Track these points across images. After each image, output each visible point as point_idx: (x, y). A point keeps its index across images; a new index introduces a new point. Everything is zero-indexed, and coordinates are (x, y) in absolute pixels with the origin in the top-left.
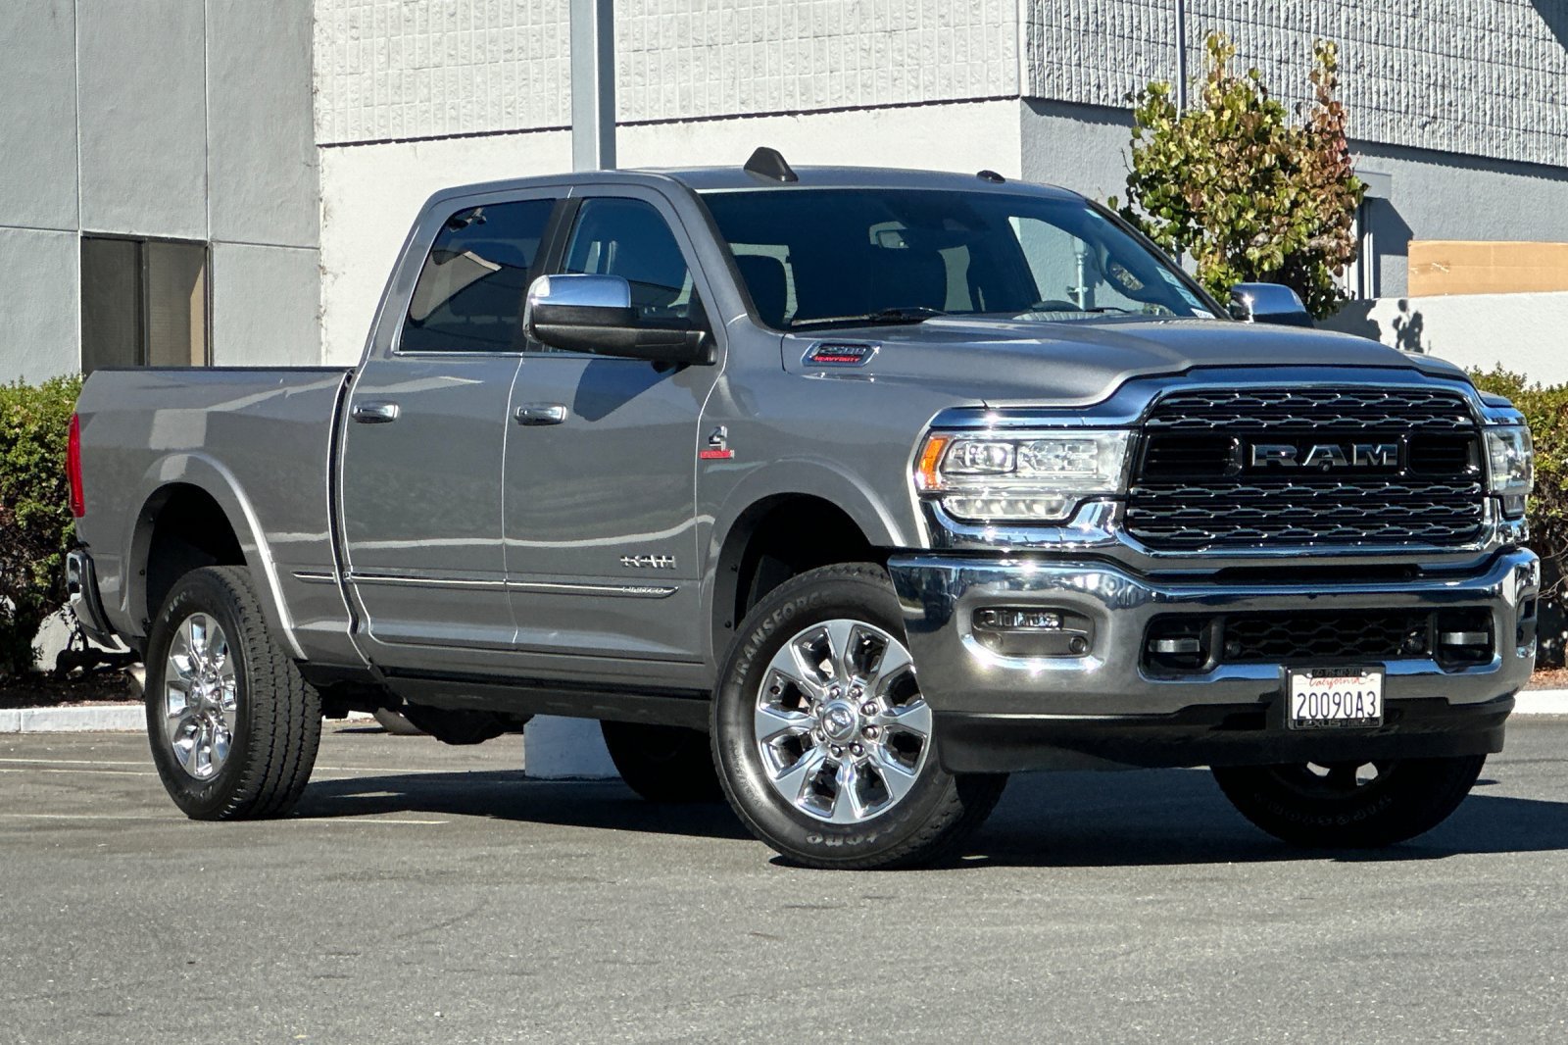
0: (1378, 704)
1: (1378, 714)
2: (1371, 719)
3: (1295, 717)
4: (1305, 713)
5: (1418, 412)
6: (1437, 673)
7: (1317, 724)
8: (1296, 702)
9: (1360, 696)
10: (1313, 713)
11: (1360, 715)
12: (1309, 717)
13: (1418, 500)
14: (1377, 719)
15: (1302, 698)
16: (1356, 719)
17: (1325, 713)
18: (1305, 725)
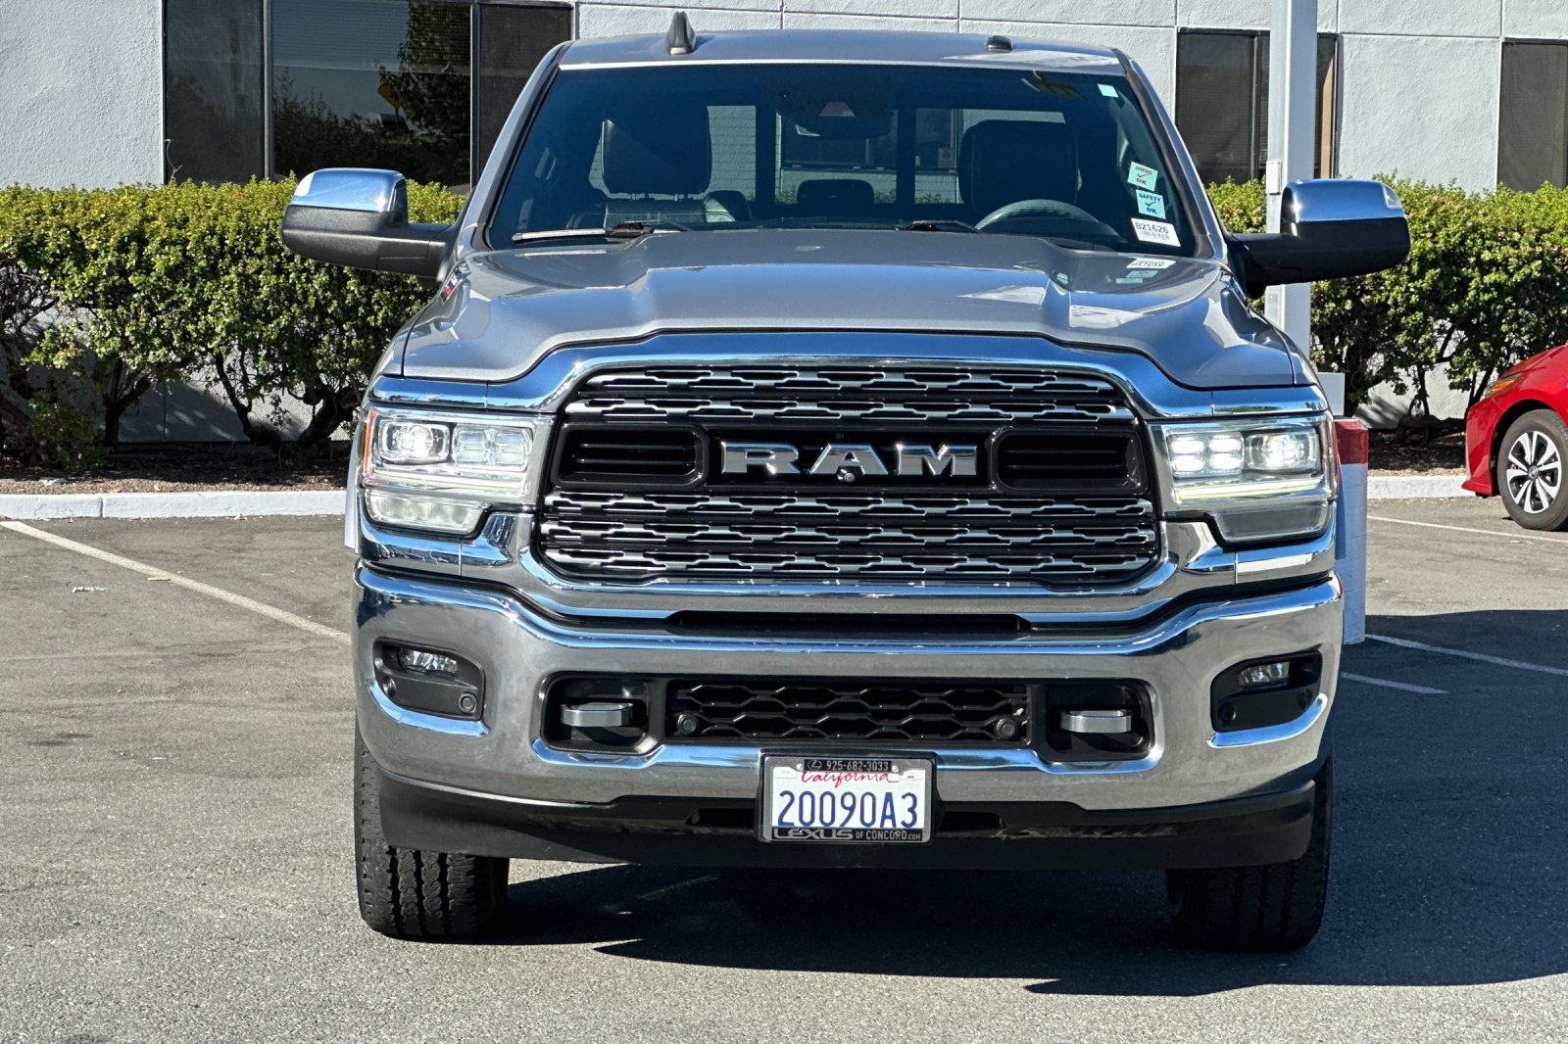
0: (921, 810)
1: (920, 824)
2: (910, 831)
3: (775, 823)
4: (792, 817)
5: (1024, 400)
6: (1035, 769)
7: (811, 834)
8: (777, 804)
9: (889, 797)
10: (807, 818)
11: (888, 824)
12: (798, 824)
13: (1023, 524)
14: (919, 831)
15: (787, 798)
16: (882, 830)
17: (827, 819)
18: (791, 836)
